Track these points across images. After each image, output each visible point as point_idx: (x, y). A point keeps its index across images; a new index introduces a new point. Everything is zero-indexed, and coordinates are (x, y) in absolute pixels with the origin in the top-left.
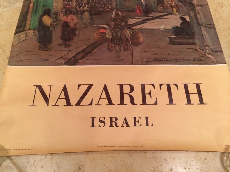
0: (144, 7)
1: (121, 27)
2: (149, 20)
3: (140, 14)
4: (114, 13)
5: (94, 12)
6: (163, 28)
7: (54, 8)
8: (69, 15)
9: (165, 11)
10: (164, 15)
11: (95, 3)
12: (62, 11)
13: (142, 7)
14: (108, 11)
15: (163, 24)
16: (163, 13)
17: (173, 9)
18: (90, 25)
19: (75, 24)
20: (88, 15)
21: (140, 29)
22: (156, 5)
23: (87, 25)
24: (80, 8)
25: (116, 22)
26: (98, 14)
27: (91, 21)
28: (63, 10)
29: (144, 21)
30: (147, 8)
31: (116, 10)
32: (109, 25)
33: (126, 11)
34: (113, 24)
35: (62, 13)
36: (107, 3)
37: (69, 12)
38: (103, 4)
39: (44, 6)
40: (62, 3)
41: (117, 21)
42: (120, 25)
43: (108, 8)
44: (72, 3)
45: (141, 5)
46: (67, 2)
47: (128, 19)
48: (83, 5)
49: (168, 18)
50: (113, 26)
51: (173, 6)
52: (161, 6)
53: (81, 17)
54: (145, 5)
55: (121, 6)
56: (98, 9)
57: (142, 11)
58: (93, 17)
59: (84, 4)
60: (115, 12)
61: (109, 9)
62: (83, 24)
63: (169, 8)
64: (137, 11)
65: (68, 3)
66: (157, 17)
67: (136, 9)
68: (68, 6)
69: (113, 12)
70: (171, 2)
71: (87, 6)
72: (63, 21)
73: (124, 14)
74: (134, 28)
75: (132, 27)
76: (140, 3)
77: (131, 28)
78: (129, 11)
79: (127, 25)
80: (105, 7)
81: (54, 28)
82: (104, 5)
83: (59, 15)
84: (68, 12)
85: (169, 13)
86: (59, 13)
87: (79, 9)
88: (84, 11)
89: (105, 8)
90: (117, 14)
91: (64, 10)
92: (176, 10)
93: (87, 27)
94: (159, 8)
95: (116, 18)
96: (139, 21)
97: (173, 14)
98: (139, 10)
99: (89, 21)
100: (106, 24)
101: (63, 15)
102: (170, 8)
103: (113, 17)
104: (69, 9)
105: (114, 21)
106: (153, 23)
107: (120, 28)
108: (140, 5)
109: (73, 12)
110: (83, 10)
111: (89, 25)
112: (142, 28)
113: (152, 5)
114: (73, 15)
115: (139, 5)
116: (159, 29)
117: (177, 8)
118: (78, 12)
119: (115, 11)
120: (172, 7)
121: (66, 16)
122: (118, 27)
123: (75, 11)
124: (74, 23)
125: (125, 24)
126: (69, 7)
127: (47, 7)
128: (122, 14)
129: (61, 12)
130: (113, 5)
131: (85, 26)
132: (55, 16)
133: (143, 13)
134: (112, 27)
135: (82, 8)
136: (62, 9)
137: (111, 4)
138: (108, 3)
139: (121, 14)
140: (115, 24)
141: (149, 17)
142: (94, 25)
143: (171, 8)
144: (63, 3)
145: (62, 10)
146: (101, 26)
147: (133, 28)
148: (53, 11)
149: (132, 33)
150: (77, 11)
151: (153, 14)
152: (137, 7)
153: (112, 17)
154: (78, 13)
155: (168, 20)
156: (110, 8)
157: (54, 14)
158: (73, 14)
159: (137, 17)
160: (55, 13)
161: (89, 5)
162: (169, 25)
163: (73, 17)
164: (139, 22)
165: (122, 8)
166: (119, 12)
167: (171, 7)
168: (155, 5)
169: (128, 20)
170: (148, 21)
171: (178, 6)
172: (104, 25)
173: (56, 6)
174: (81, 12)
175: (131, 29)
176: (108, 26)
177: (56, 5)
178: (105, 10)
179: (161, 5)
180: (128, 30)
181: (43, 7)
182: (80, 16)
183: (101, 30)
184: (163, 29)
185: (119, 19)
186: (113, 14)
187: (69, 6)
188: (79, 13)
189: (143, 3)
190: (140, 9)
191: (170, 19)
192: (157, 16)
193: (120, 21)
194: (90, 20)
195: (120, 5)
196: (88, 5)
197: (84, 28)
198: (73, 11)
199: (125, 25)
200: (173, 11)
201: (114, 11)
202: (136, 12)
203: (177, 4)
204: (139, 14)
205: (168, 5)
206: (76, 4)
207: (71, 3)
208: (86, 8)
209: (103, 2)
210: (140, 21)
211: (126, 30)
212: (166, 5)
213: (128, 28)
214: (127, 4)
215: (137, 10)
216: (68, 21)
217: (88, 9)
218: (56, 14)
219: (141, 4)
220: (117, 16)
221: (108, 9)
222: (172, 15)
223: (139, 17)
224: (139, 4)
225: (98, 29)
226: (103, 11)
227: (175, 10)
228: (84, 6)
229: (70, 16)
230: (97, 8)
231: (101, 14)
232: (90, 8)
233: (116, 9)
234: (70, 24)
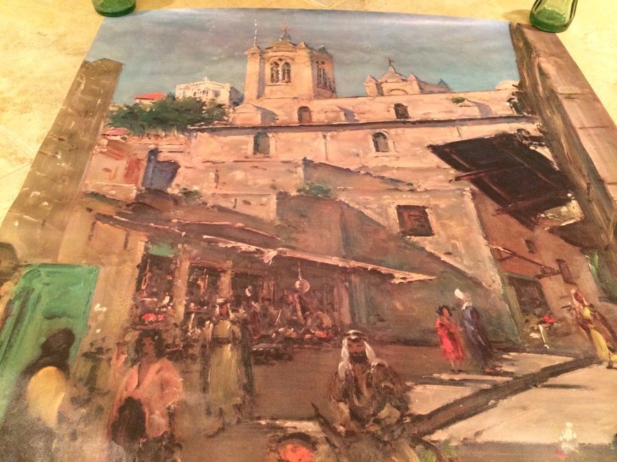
0: (469, 322)
1: (380, 433)
2: (500, 392)
3: (458, 358)
4: (345, 351)
5: (261, 347)
6: (573, 441)
7: (93, 324)
9: (560, 343)
10: (560, 365)
11: (267, 303)
12: (125, 343)
13: (462, 325)
14: (320, 339)
15: (574, 418)
16: (553, 357)
17: (591, 338)
18: (239, 422)
19: (171, 415)
20: (234, 361)
21: (466, 442)
22: (518, 315)
23: (227, 420)
24: (200, 323)
25: (356, 402)
26: (278, 356)
27: (243, 398)
28: (128, 338)
29: (481, 400)
30: (481, 330)
31: (354, 334)
32: (327, 424)
33: (392, 343)
34: (342, 412)
35: (123, 354)
36: (316, 302)
37: (152, 347)
38: (298, 307)
39: (50, 317)
40: (130, 302)
41: (359, 393)
42: (377, 422)
43: (320, 327)
44: (171, 300)
45: (453, 312)
46: (152, 295)
47: (409, 384)
48: (218, 310)
49: (580, 383)
50: (344, 426)
51: (589, 321)
52: (537, 320)
54: (472, 313)
55: (372, 318)
56: (277, 332)
57: (462, 341)
58: (257, 371)
59: (221, 305)
60: (349, 345)
61: (323, 329)
62: (209, 413)
63: (574, 329)
64: (442, 342)
65: (155, 300)
66: (534, 374)
67: (435, 331)
68: (152, 318)
69: (340, 347)
70: (576, 303)
71: (232, 315)
72: (118, 397)
73: (387, 355)
74: (440, 436)
75: (431, 432)
76: (451, 306)
77: (426, 438)
78: (407, 343)
79: (408, 420)
80: (305, 318)
81: (74, 436)
82: (304, 310)
83: (110, 359)
84: (149, 348)
85: (582, 357)
86: (108, 350)
87: (199, 331)
88: (218, 342)
89: (306, 323)
90: (358, 358)
91: (132, 336)
92: (607, 340)
93: (222, 429)
94: (533, 330)
95: (356, 379)
96: (458, 397)
97: (600, 363)
98: (451, 336)
99: (238, 396)
100: (312, 412)
101: (126, 362)
102: (578, 332)
103: (342, 375)
104: (156, 332)
105: (345, 396)
106: (524, 408)
107: (376, 439)
108: (451, 315)
109: (168, 346)
110: (213, 335)
111: (234, 422)
112: (480, 440)
114: (170, 363)
115: (445, 311)
116: (554, 448)
117: (606, 329)
118: (192, 346)
119: (349, 339)
120: (584, 324)
121: (136, 367)
122: (368, 432)
123: (178, 341)
124: (169, 408)
125: (397, 413)
126: (157, 321)
127: (61, 323)
128: (378, 355)
129: (118, 344)
130: (340, 314)
131: (218, 425)
132: (90, 364)
133: (469, 355)
135: (212, 325)
136: (126, 331)
137: (332, 304)
138: (321, 302)
139: (374, 354)
140: (354, 415)
141: (499, 379)
142: (259, 418)
143: (583, 331)
144: (134, 299)
145: (125, 335)
146: (289, 424)
147: (435, 437)
148: (83, 344)
150: (188, 344)
151: (511, 362)
152: (438, 322)
153: (337, 373)
154: (190, 351)
155: (586, 393)
156: (327, 328)
157: (86, 355)
158: (169, 359)
159: (445, 377)
160: (93, 350)
161: (242, 311)
162: (595, 420)
163: (167, 375)
164: (456, 403)
165: (379, 324)
166: (368, 349)
167: (582, 326)
168: (513, 316)
169: (409, 389)
170: (497, 400)
171: (610, 322)
172: (301, 419)
173: (101, 318)
174: (204, 346)
175: (428, 446)
176: (321, 424)
177: (105, 309)
178: (308, 336)
179: (539, 316)
180: (414, 448)
181: (47, 322)
182: (197, 367)
183: (289, 447)
184: (572, 448)
185: (369, 385)
186: (339, 359)
187: (157, 314)
188: (196, 350)
190: (452, 331)
191: (593, 389)
192: (534, 370)
193: (373, 397)
194: (242, 393)
196: (238, 312)
197: (210, 437)
198: (170, 341)
199: (400, 421)
200: (594, 348)
201: (345, 342)
202: (437, 345)
203: (603, 312)
204: (453, 356)
205: (568, 316)
206: (187, 306)
207: (167, 300)
208: (228, 324)
209: (300, 297)
210: (463, 400)
211: (406, 451)
212: (560, 315)
213: (416, 440)
214: (398, 305)
215: (441, 337)
216: (141, 394)
217: (237, 329)
218: (95, 355)
219: (454, 309)
220: (358, 365)
221: (319, 333)
222: (595, 366)
223: (457, 377)
224: (449, 310)
225: (274, 445)
226: (300, 341)
227: (600, 340)
228: (221, 314)
229: (157, 366)
230: (271, 325)
231: (290, 359)
232: (243, 324)
233: (351, 332)
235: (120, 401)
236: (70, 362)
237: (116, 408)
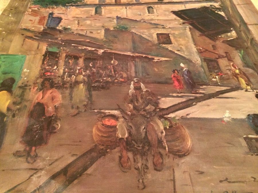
0: (186, 75)
1: (146, 114)
2: (198, 100)
3: (180, 88)
4: (132, 86)
5: (96, 84)
6: (229, 117)
7: (23, 76)
8: (48, 90)
9: (225, 82)
10: (225, 90)
11: (99, 69)
12: (37, 83)
13: (183, 76)
14: (122, 82)
15: (230, 109)
16: (222, 87)
17: (238, 80)
18: (85, 111)
19: (56, 108)
20: (84, 90)
21: (182, 118)
22: (208, 73)
23: (80, 110)
24: (70, 76)
25: (136, 104)
26: (103, 88)
27: (88, 102)
28: (38, 81)
29: (190, 103)
30: (191, 78)
31: (136, 80)
32: (123, 111)
33: (153, 83)
34: (130, 107)
35: (36, 87)
36: (120, 69)
37: (48, 84)
38: (112, 70)
39: (5, 73)
40: (39, 68)
41: (137, 100)
42: (145, 111)
43: (122, 77)
44: (57, 67)
45: (179, 72)
46: (49, 65)
47: (159, 97)
48: (77, 71)
49: (233, 97)
50: (130, 112)
51: (238, 74)
52: (215, 74)
53: (71, 94)
54: (187, 72)
55: (144, 74)
56: (103, 80)
57: (183, 82)
58: (94, 93)
59: (79, 70)
60: (134, 84)
61: (123, 78)
62: (72, 108)
63: (231, 77)
64: (174, 82)
65: (50, 67)
66: (213, 94)
67: (171, 79)
68: (49, 74)
69: (130, 85)
70: (233, 68)
71: (84, 73)
72: (33, 102)
73: (150, 87)
74: (172, 115)
75: (168, 114)
76: (178, 69)
77: (166, 116)
78: (159, 83)
79: (158, 110)
80: (115, 74)
81: (14, 116)
83: (30, 89)
84: (47, 84)
85: (234, 87)
86: (30, 85)
87: (69, 79)
88: (77, 83)
89: (115, 76)
90: (138, 88)
91: (40, 81)
92: (246, 81)
93: (78, 113)
94: (213, 78)
95: (136, 96)
96: (180, 101)
97: (242, 89)
98: (178, 80)
99: (85, 101)
100: (117, 107)
101: (37, 90)
102: (233, 78)
103: (130, 94)
104: (50, 79)
105: (132, 102)
106: (208, 105)
108: (178, 73)
109: (56, 84)
110: (75, 80)
111: (83, 111)
112: (188, 117)
113: (199, 73)
114: (56, 90)
115: (176, 71)
116: (221, 120)
117: (245, 77)
118: (66, 84)
119: (134, 82)
120: (236, 75)
121: (41, 92)
122: (141, 114)
123: (60, 82)
124: (55, 106)
125: (154, 108)
126: (51, 75)
127: (10, 76)
128: (146, 87)
129: (34, 83)
130: (131, 73)
131: (76, 112)
132: (21, 90)
133: (185, 87)
134: (128, 115)
135: (75, 77)
136: (37, 78)
137: (127, 69)
138: (122, 68)
139: (144, 87)
140: (135, 108)
141: (198, 95)
142: (94, 109)
143: (235, 78)
144: (41, 67)
145: (37, 80)
146: (107, 111)
147: (169, 116)
148: (19, 83)
149: (168, 127)
150: (64, 83)
151: (204, 89)
152: (173, 75)
153: (128, 94)
154: (65, 86)
155: (235, 100)
156: (125, 78)
157: (20, 87)
158: (56, 88)
159: (174, 95)
160: (23, 85)
161: (88, 72)
162: (239, 110)
163: (55, 94)
164: (179, 104)
165: (147, 76)
166: (142, 85)
167: (235, 76)
168: (205, 73)
169: (159, 99)
170: (197, 102)
171: (248, 75)
172: (112, 110)
173: (27, 74)
174: (71, 84)
175: (166, 119)
176: (121, 111)
177: (28, 71)
178: (116, 81)
179: (216, 73)
180: (160, 120)
181: (3, 75)
183: (107, 119)
184: (228, 120)
185: (142, 98)
186: (130, 89)
187: (51, 72)
188: (68, 85)
189: (182, 68)
190: (178, 78)
191: (239, 99)
192: (213, 92)
193: (144, 102)
194: (87, 100)
195: (143, 72)
196: (86, 72)
197: (73, 116)
198: (56, 82)
199: (155, 110)
200: (240, 84)
201: (132, 83)
202: (172, 84)
203: (244, 71)
204: (178, 87)
205: (229, 73)
206: (64, 70)
207: (55, 67)
208: (82, 76)
209: (113, 67)
210: (182, 103)
211: (157, 121)
212: (225, 73)
213: (161, 117)
214: (156, 69)
215: (174, 81)
216: (43, 101)
217: (86, 78)
218: (24, 87)
219: (180, 71)
220: (138, 91)
221: (121, 80)
222: (240, 91)
223: (180, 95)
224: (177, 71)
225: (100, 119)
226: (113, 83)
227: (243, 81)
228: (79, 73)
229: (51, 91)
230: (101, 76)
231: (108, 89)
232: (89, 76)
233: (135, 79)
234: (48, 107)
235: (34, 103)
236: (13, 89)
237: (32, 106)
